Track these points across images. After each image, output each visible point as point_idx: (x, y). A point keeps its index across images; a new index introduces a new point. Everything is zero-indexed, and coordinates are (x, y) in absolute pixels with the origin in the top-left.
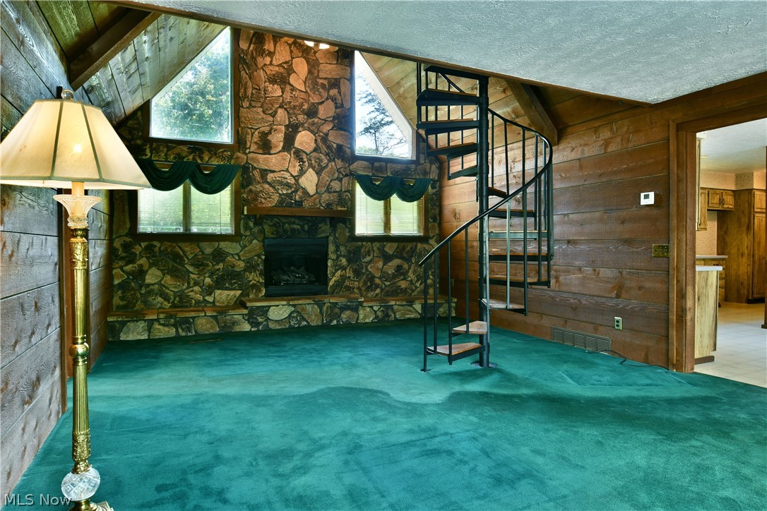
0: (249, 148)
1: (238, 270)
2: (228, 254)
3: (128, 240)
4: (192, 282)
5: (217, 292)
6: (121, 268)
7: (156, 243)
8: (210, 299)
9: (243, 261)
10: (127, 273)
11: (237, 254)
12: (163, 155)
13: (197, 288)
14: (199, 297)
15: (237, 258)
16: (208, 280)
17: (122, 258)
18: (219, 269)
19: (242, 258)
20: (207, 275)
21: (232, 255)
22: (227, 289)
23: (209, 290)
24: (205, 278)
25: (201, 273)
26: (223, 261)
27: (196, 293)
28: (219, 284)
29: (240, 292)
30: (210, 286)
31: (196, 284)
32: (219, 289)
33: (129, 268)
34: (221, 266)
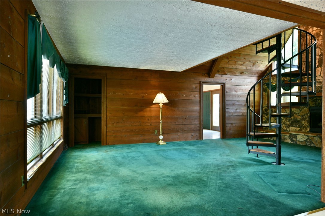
0: (303, 70)
1: (299, 120)
2: (295, 113)
3: (266, 108)
4: (283, 123)
5: (291, 127)
6: (265, 117)
7: (273, 109)
8: (288, 130)
9: (300, 116)
10: (266, 118)
11: (298, 113)
12: (275, 80)
13: (284, 125)
14: (285, 128)
15: (298, 115)
16: (288, 123)
17: (265, 114)
18: (291, 119)
19: (300, 115)
20: (288, 121)
21: (297, 113)
22: (294, 127)
23: (288, 126)
24: (287, 121)
25: (286, 120)
26: (293, 116)
27: (284, 127)
28: (291, 125)
29: (299, 128)
30: (288, 125)
31: (284, 123)
32: (292, 126)
33: (266, 117)
34: (292, 118)
